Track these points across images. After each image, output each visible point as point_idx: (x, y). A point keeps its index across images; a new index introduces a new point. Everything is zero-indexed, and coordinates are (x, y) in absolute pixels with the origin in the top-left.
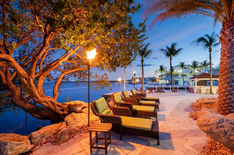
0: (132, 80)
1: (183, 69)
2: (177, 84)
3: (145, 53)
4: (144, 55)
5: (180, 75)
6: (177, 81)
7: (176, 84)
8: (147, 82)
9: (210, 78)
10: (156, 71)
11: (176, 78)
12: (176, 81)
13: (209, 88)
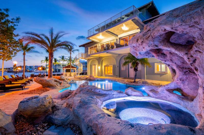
0: (13, 68)
1: (63, 60)
2: (60, 72)
3: (27, 49)
4: (26, 50)
5: (62, 65)
6: (60, 70)
7: (58, 72)
8: (32, 70)
9: (70, 68)
10: (42, 61)
11: (58, 67)
12: (58, 70)
13: (70, 73)
